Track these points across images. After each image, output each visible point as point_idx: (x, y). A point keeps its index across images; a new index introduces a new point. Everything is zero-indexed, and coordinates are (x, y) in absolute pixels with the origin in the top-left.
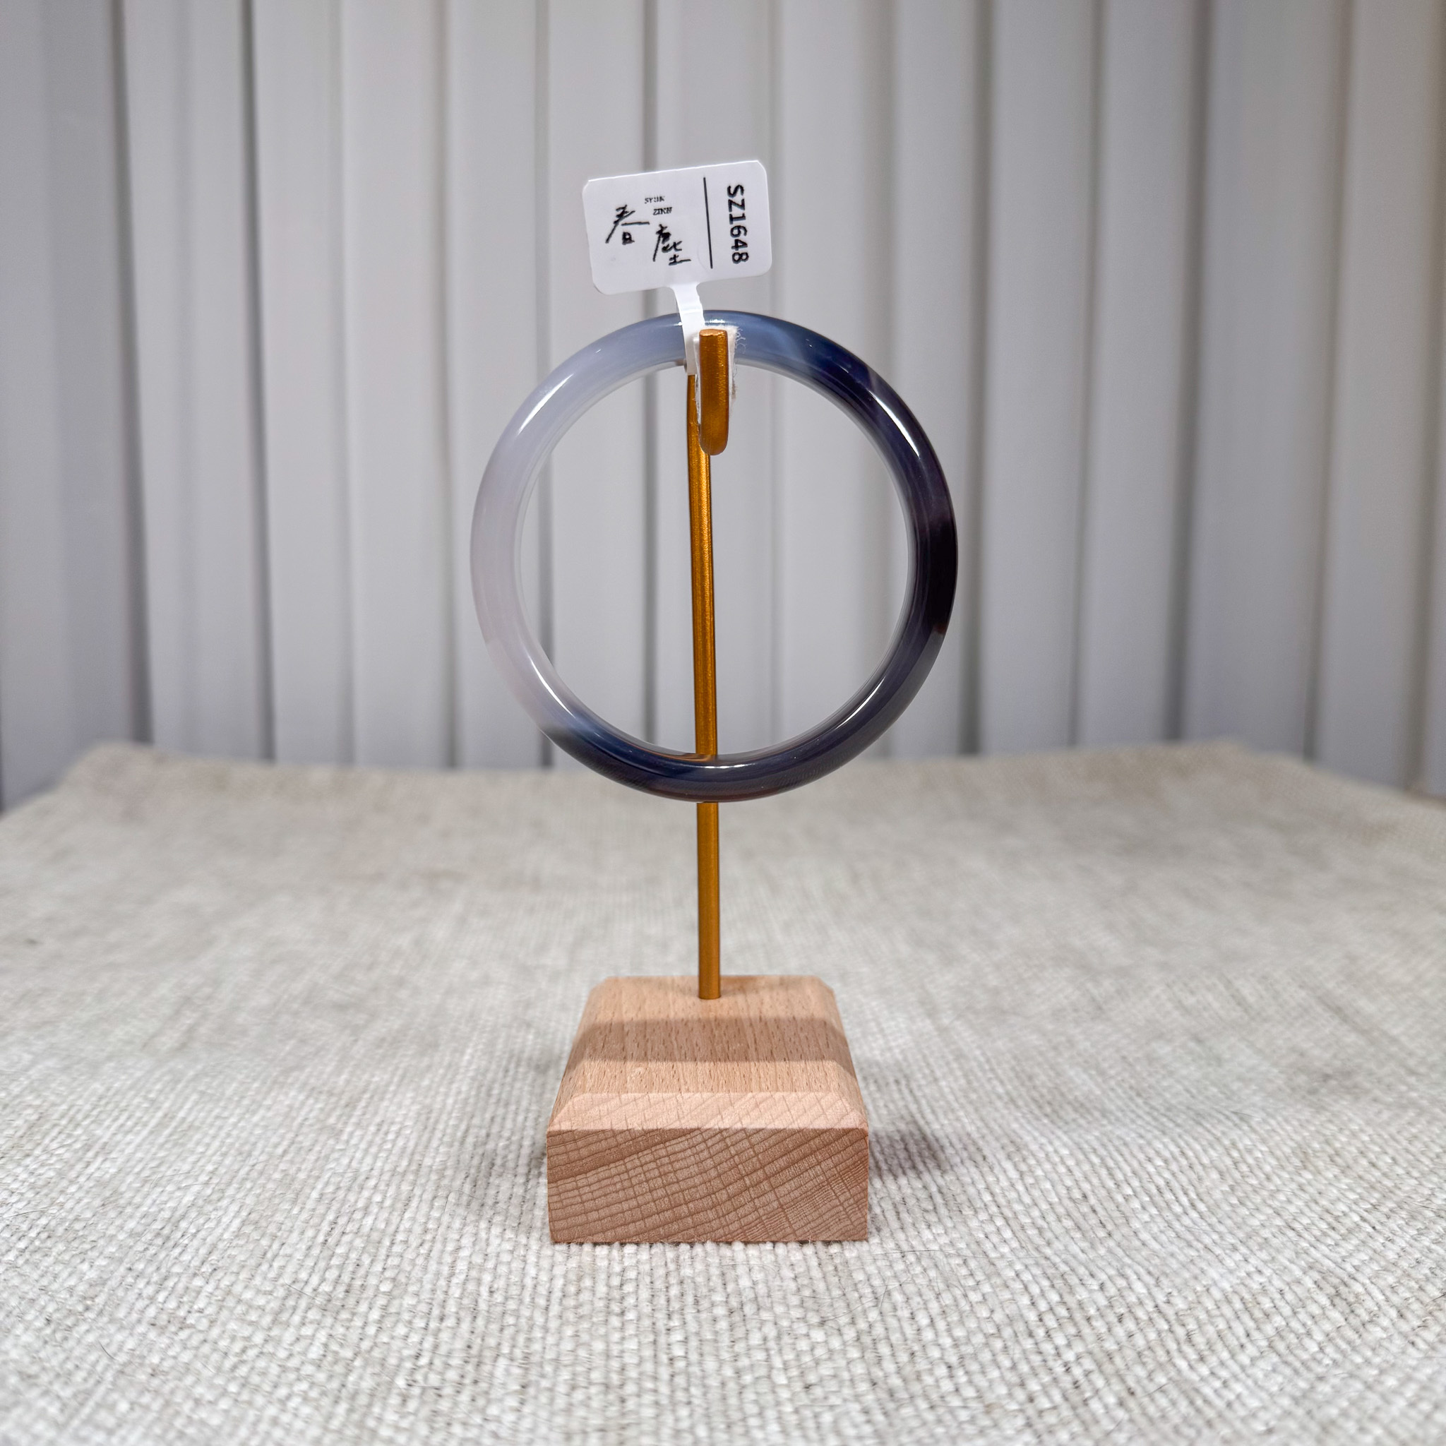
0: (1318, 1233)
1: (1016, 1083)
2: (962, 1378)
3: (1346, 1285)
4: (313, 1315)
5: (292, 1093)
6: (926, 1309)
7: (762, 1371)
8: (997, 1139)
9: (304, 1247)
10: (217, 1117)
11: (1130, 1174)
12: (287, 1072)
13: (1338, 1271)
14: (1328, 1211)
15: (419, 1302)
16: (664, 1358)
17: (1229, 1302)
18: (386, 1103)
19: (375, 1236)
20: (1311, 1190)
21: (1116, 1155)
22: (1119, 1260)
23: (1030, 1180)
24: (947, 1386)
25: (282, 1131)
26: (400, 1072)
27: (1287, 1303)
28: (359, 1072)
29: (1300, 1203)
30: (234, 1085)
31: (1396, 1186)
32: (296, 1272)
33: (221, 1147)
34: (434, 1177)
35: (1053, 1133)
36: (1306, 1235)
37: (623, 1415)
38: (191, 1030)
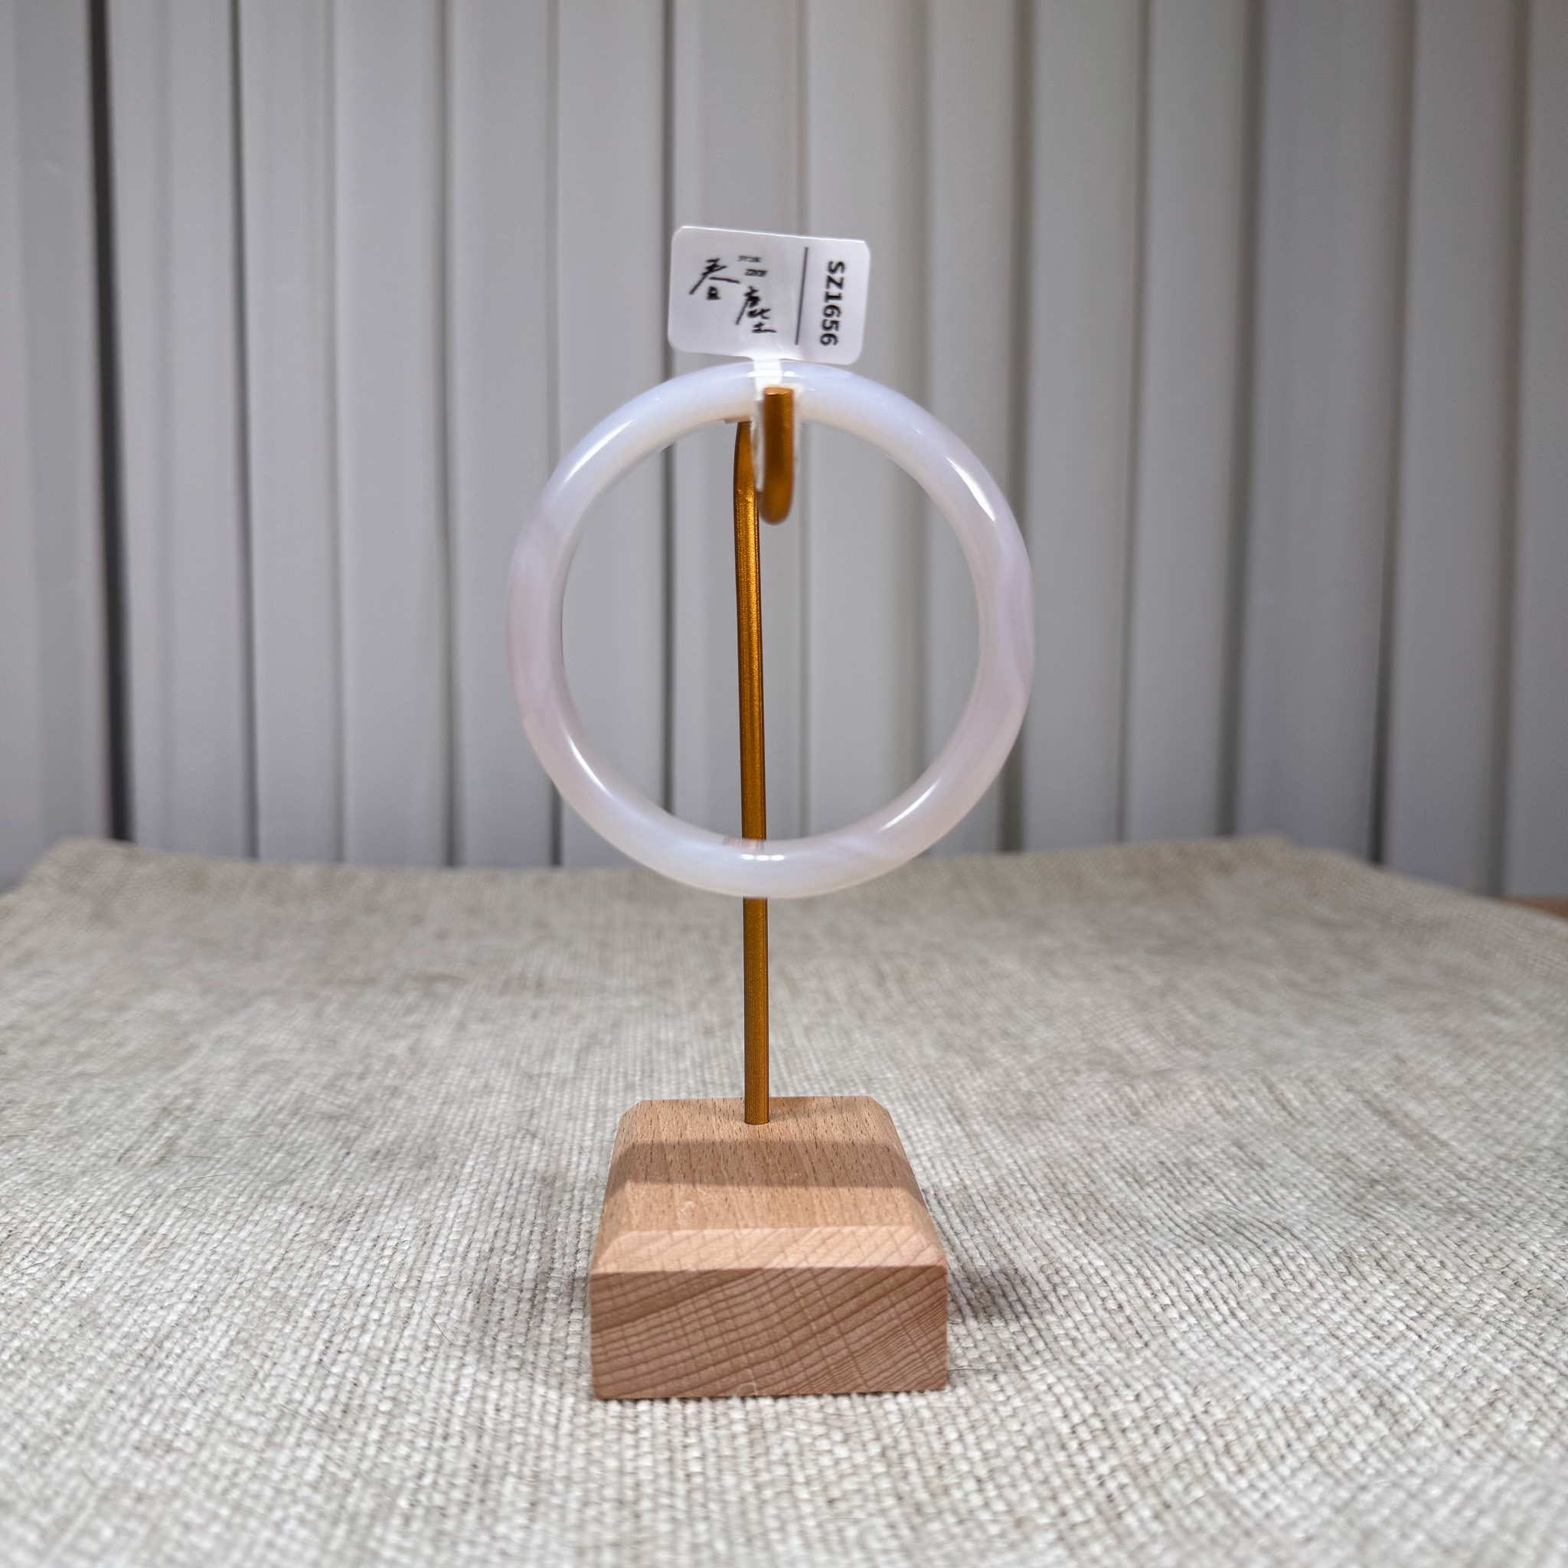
0: (1362, 1342)
1: (1049, 1189)
2: (991, 1491)
3: (1390, 1394)
4: (309, 1436)
5: (281, 1208)
6: (954, 1423)
7: (783, 1486)
8: (1029, 1252)
9: (297, 1366)
10: (201, 1233)
11: (1167, 1284)
12: (275, 1185)
13: (1383, 1381)
14: (1372, 1320)
15: (421, 1421)
16: (680, 1474)
17: (1269, 1410)
18: (381, 1218)
19: (373, 1354)
20: (1356, 1299)
21: (1152, 1264)
22: (1156, 1370)
23: (1063, 1292)
24: (976, 1500)
25: (271, 1247)
26: (396, 1186)
27: (1330, 1412)
28: (352, 1186)
29: (1344, 1313)
30: (218, 1200)
31: (1444, 1291)
32: (289, 1393)
33: (206, 1264)
34: (435, 1293)
35: (1087, 1245)
36: (1350, 1343)
37: (638, 1530)
38: (171, 1143)
